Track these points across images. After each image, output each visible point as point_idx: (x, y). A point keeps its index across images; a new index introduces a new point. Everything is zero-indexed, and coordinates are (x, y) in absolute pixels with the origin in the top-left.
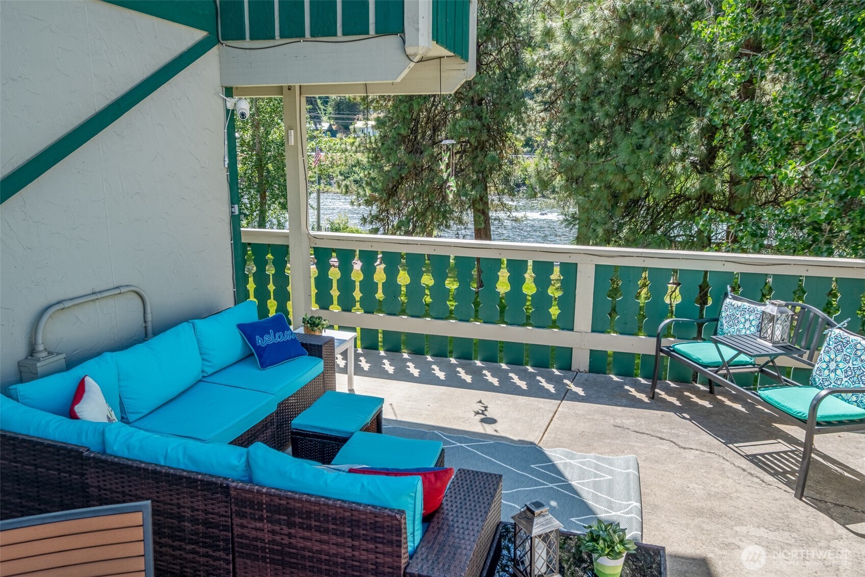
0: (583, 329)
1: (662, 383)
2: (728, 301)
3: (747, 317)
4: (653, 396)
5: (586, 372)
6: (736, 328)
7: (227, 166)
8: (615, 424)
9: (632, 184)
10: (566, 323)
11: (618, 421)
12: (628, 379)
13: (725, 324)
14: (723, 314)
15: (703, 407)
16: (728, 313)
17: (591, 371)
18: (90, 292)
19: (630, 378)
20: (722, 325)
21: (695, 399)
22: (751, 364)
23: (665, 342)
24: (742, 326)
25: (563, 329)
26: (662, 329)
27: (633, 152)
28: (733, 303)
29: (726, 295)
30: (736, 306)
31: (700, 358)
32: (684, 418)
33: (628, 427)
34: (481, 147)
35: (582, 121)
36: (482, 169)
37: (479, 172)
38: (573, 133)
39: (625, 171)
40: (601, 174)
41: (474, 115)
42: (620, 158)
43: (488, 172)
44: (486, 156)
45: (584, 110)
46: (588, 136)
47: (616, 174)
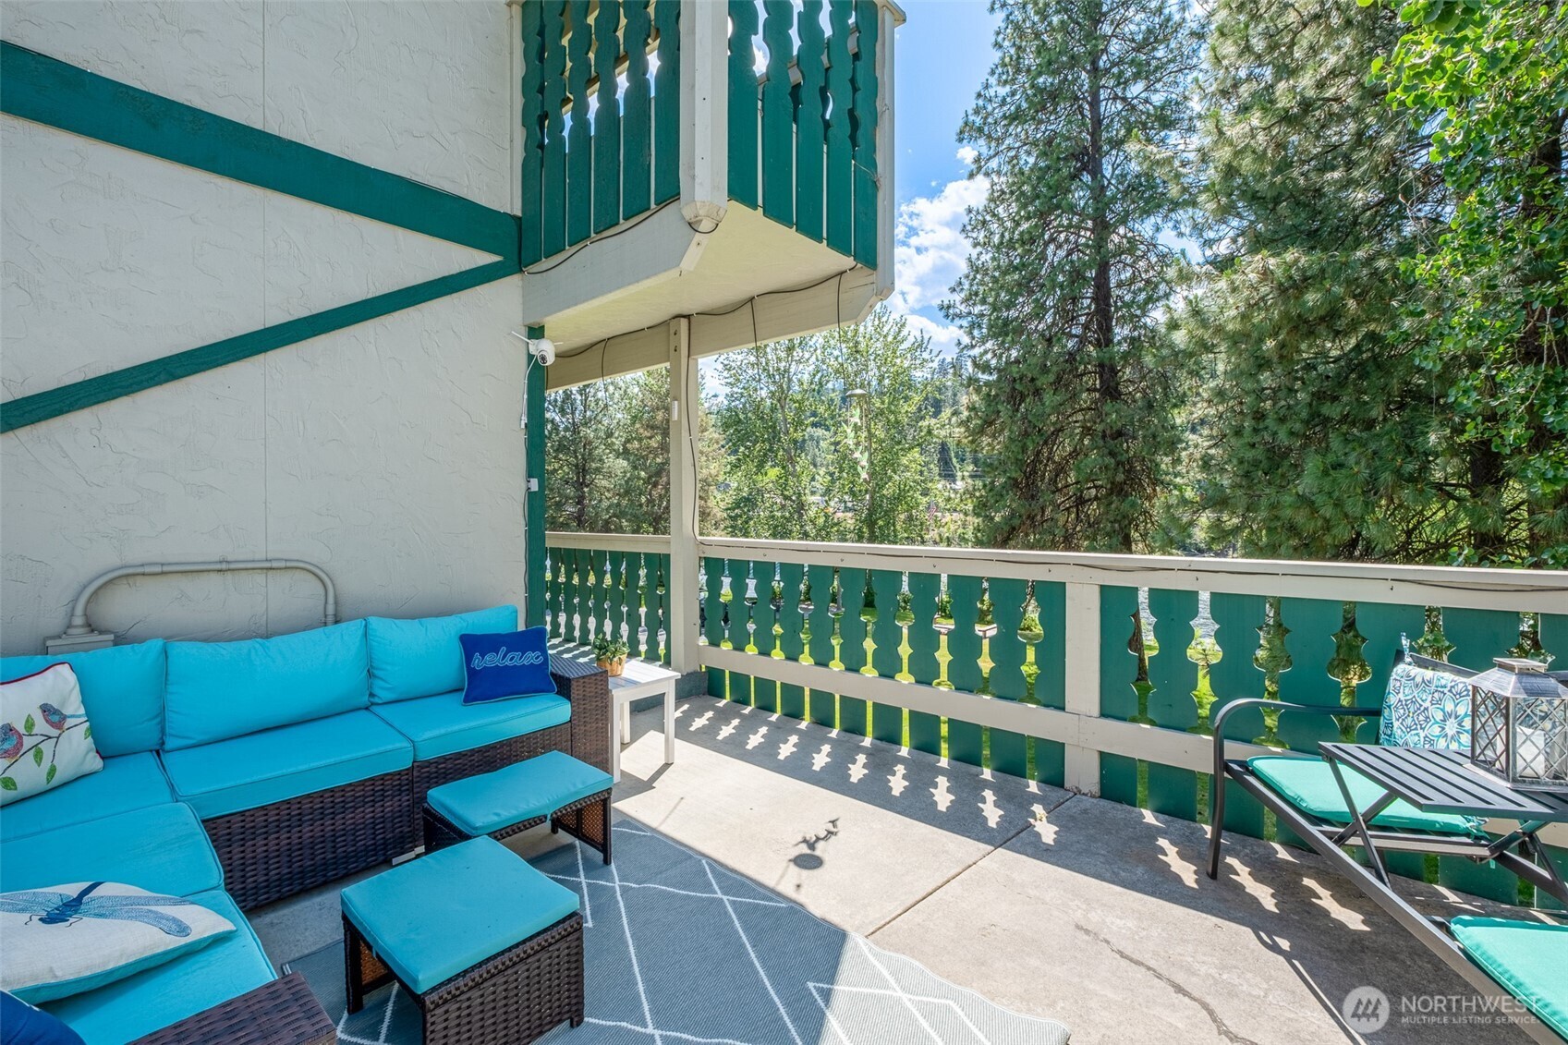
0: (1083, 708)
1: (1259, 846)
2: (1400, 669)
3: (1449, 707)
4: (1214, 871)
5: (1093, 796)
6: (1422, 735)
7: (523, 426)
8: (1082, 923)
9: (1327, 521)
10: (1050, 692)
11: (1095, 917)
12: (1179, 823)
13: (1396, 724)
14: (1392, 699)
15: (1341, 926)
16: (1401, 696)
17: (1105, 794)
18: (217, 559)
19: (1186, 822)
20: (1389, 725)
21: (1326, 900)
22: (1468, 835)
23: (1233, 750)
24: (1436, 730)
25: (1047, 706)
26: (1221, 720)
27: (1325, 473)
28: (1412, 674)
29: (1399, 656)
30: (1418, 679)
31: (1303, 796)
32: (1275, 948)
33: (1107, 937)
34: (1118, 490)
35: (1253, 446)
36: (1119, 518)
37: (1115, 521)
38: (1241, 462)
39: (1313, 503)
40: (1273, 508)
41: (1106, 451)
42: (1306, 484)
43: (1127, 522)
44: (1124, 501)
45: (1256, 431)
46: (1265, 464)
47: (1299, 508)
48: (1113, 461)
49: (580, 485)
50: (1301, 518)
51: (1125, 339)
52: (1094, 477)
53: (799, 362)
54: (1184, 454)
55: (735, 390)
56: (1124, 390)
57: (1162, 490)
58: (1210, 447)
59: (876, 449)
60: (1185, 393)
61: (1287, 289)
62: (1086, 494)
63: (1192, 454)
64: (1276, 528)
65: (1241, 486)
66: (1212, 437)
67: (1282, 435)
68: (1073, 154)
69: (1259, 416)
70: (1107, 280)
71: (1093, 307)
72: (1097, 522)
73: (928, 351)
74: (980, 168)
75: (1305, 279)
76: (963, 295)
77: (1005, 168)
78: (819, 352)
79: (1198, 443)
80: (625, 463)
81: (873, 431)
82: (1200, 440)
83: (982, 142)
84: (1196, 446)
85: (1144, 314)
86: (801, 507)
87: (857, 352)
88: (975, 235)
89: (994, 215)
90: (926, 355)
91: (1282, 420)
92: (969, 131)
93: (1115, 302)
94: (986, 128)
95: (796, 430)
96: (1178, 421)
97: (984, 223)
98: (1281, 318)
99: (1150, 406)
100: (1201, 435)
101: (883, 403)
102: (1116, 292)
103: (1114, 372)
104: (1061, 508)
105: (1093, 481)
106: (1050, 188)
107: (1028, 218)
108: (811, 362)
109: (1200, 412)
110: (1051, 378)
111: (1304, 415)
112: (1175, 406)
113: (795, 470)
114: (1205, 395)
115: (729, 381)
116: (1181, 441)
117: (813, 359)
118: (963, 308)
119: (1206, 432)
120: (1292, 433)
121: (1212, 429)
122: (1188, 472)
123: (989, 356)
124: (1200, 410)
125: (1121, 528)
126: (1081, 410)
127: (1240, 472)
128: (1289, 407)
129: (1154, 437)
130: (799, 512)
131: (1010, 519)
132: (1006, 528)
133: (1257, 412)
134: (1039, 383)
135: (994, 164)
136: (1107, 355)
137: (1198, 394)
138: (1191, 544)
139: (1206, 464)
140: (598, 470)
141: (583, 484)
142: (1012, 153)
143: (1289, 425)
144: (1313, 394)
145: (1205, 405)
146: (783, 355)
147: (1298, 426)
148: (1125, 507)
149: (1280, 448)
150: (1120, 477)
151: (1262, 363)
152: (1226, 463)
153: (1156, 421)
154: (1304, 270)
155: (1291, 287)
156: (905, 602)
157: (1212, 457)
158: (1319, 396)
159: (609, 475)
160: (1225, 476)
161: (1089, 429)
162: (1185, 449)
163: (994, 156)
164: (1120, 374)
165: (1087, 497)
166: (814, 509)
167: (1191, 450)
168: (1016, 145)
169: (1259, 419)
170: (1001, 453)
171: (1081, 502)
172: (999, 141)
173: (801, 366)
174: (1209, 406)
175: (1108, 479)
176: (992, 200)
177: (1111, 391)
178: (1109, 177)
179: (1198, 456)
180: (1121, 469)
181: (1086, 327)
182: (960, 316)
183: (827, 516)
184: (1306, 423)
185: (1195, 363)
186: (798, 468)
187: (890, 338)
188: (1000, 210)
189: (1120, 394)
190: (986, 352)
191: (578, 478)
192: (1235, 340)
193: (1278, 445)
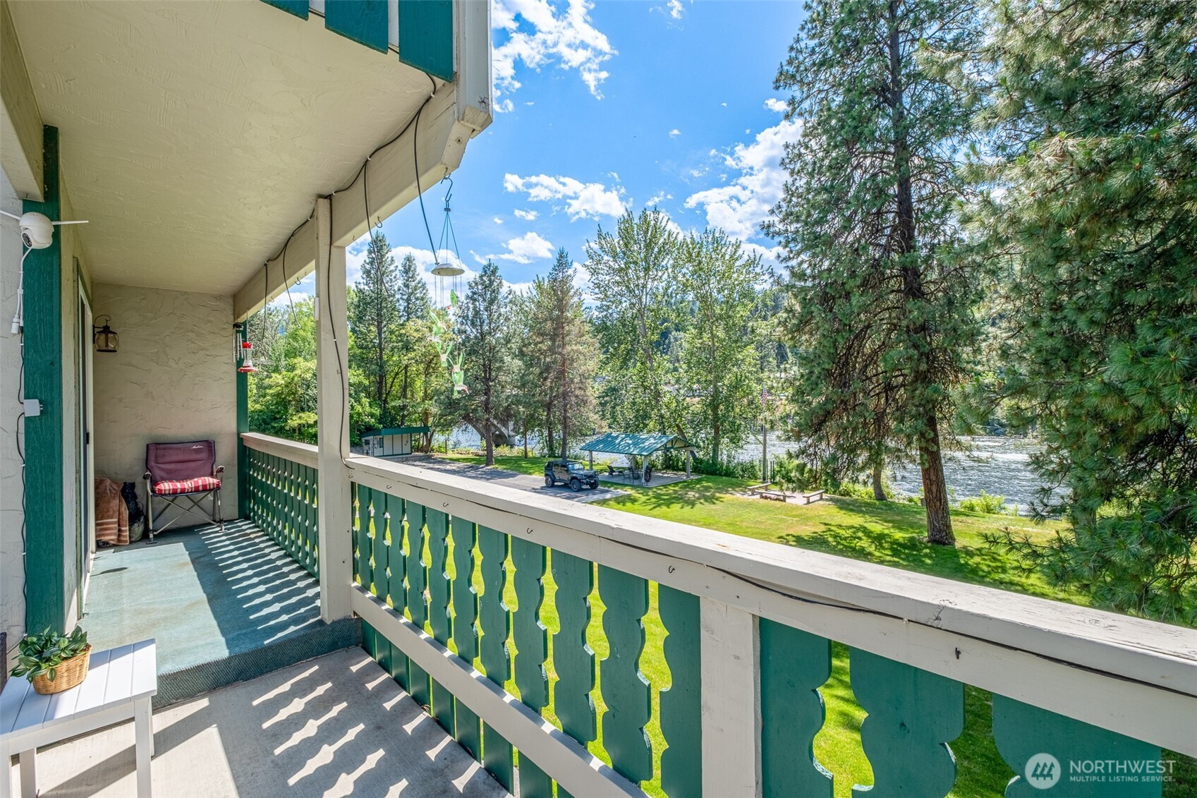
7: (16, 330)
34: (923, 378)
35: (1051, 335)
36: (923, 402)
37: (920, 405)
38: (1039, 350)
39: (1122, 391)
40: (1076, 396)
41: (910, 344)
42: (1113, 372)
43: (931, 406)
44: (927, 387)
45: (1053, 320)
46: (1064, 353)
47: (1106, 396)
48: (916, 352)
49: (487, 380)
50: (1108, 406)
51: (925, 245)
52: (899, 367)
53: (654, 280)
54: (984, 345)
55: (604, 303)
56: (926, 290)
57: (964, 378)
58: (1009, 338)
59: (718, 347)
60: (982, 290)
61: (1089, 173)
62: (894, 382)
63: (992, 344)
64: (1080, 416)
65: (1038, 373)
66: (1010, 329)
67: (1082, 323)
68: (874, 89)
69: (1057, 307)
70: (909, 196)
71: (897, 220)
72: (905, 406)
73: (760, 266)
74: (794, 110)
75: (1109, 162)
76: (781, 216)
77: (816, 108)
78: (670, 270)
79: (998, 334)
80: (520, 363)
81: (715, 332)
82: (999, 332)
83: (796, 87)
84: (995, 338)
85: (943, 223)
86: (658, 395)
87: (701, 269)
88: (792, 167)
89: (807, 147)
90: (758, 270)
91: (1081, 310)
92: (784, 79)
93: (917, 214)
94: (798, 75)
95: (653, 334)
96: (978, 316)
97: (800, 155)
98: (1081, 205)
99: (950, 303)
100: (1000, 328)
101: (722, 310)
102: (915, 206)
103: (916, 274)
104: (872, 394)
105: (901, 370)
106: (854, 119)
107: (836, 147)
108: (663, 278)
109: (998, 308)
110: (859, 281)
111: (1105, 302)
112: (974, 302)
113: (652, 366)
114: (1002, 292)
115: (598, 296)
116: (979, 333)
117: (665, 276)
118: (781, 227)
119: (1004, 324)
120: (1092, 322)
121: (1010, 322)
122: (988, 361)
123: (805, 266)
124: (998, 306)
125: (926, 412)
126: (888, 309)
127: (1039, 360)
128: (1088, 298)
129: (955, 330)
130: (656, 399)
131: (825, 405)
132: (821, 412)
133: (1054, 303)
134: (847, 287)
135: (806, 105)
136: (908, 260)
137: (996, 292)
138: (994, 420)
139: (1005, 353)
140: (499, 369)
141: (489, 379)
142: (823, 95)
143: (1088, 314)
144: (1115, 284)
145: (1003, 300)
146: (642, 274)
147: (1098, 315)
148: (928, 392)
149: (1079, 337)
150: (923, 367)
151: (1061, 254)
152: (1024, 352)
153: (957, 317)
154: (1107, 152)
155: (1093, 170)
156: (743, 471)
157: (1010, 347)
158: (1122, 285)
159: (508, 372)
160: (1024, 364)
161: (895, 326)
162: (985, 340)
163: (807, 98)
164: (922, 276)
165: (895, 384)
166: (668, 396)
167: (991, 341)
168: (826, 88)
169: (1056, 310)
170: (816, 348)
171: (889, 388)
172: (810, 85)
173: (656, 283)
174: (1007, 302)
175: (911, 368)
176: (805, 135)
177: (914, 290)
178: (908, 107)
179: (998, 346)
180: (925, 360)
181: (891, 236)
182: (779, 234)
183: (678, 402)
184: (1109, 311)
185: (992, 263)
186: (655, 364)
187: (727, 257)
188: (813, 143)
189: (923, 294)
190: (802, 262)
191: (485, 374)
192: (1031, 233)
193: (1077, 334)
